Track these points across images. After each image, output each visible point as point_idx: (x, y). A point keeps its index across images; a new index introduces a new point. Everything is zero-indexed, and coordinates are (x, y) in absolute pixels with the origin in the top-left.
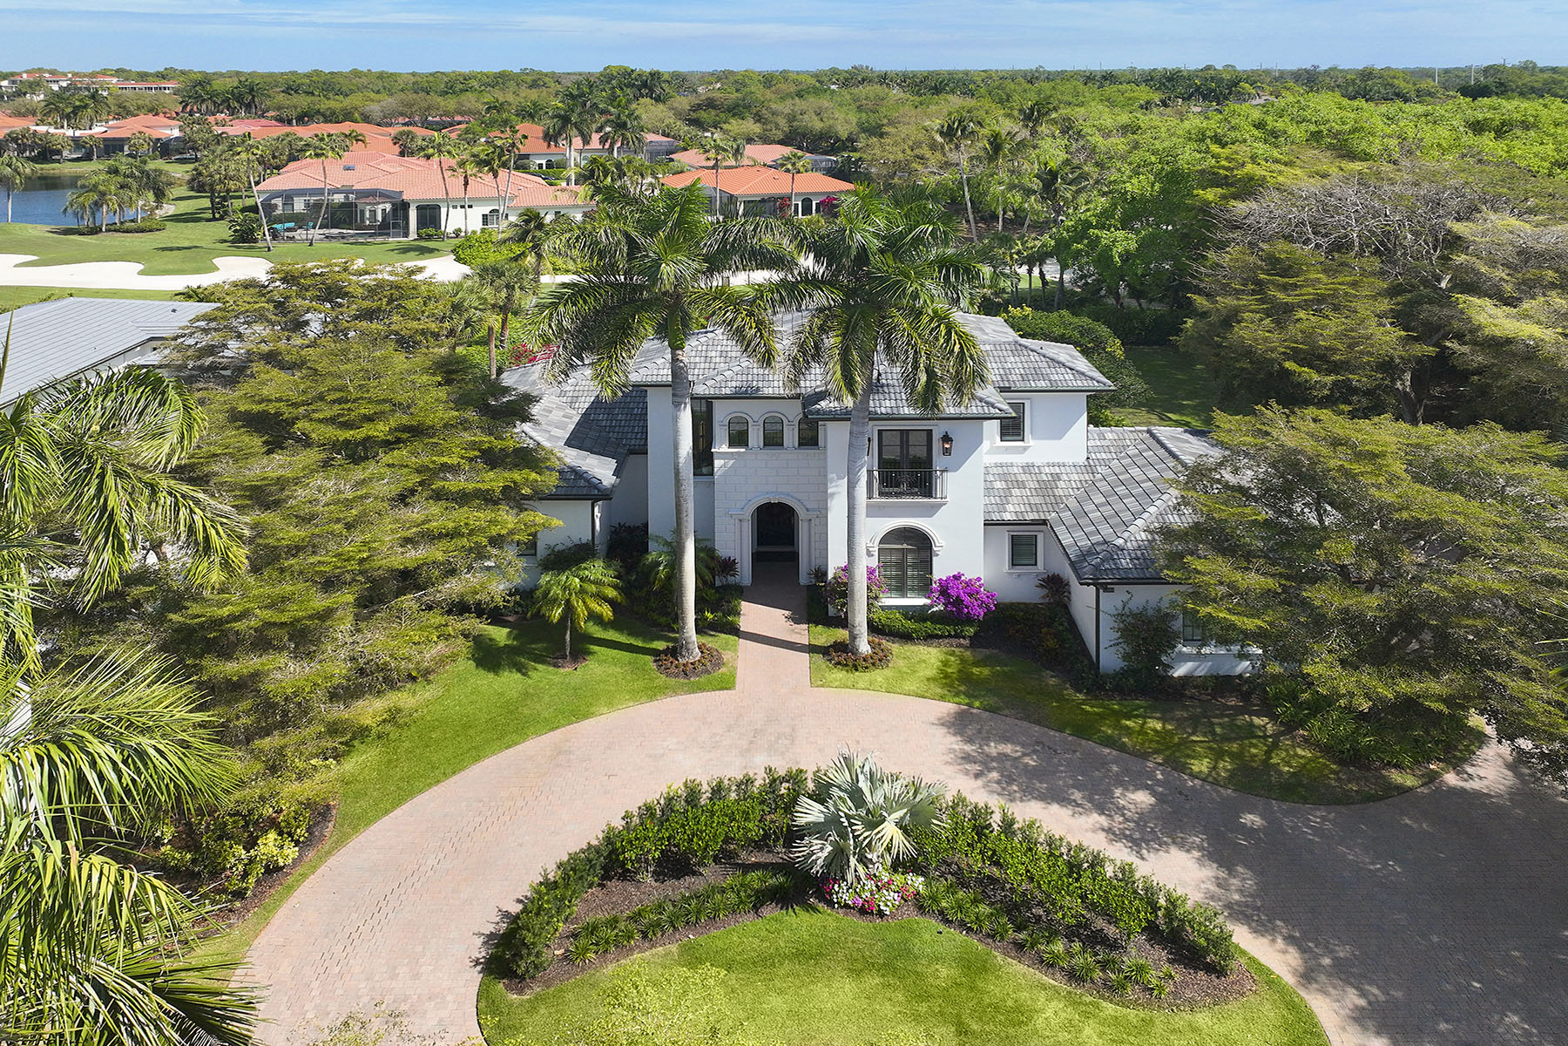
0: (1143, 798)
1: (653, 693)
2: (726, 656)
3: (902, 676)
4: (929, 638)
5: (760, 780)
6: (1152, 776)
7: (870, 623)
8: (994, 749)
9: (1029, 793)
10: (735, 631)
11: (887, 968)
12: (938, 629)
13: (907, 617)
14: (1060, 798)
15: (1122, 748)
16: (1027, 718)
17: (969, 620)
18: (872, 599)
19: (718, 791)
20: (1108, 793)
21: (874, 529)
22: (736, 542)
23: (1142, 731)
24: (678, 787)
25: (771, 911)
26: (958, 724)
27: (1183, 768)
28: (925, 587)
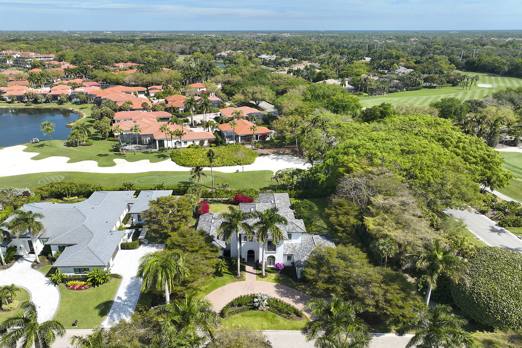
0: (299, 297)
1: (234, 281)
2: (244, 275)
3: (269, 279)
4: (274, 272)
5: (250, 295)
6: (301, 294)
7: (265, 270)
8: (280, 290)
9: (284, 296)
10: (245, 271)
11: (264, 316)
12: (275, 271)
13: (271, 269)
14: (288, 297)
15: (298, 290)
16: (286, 285)
17: (280, 270)
18: (266, 266)
19: (244, 296)
20: (294, 296)
21: (266, 256)
22: (245, 256)
23: (301, 288)
24: (239, 296)
25: (251, 310)
26: (276, 286)
27: (305, 293)
28: (274, 264)
